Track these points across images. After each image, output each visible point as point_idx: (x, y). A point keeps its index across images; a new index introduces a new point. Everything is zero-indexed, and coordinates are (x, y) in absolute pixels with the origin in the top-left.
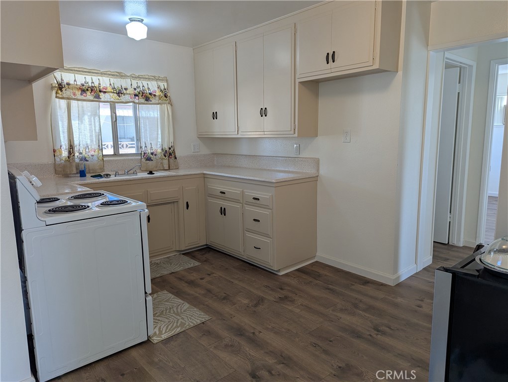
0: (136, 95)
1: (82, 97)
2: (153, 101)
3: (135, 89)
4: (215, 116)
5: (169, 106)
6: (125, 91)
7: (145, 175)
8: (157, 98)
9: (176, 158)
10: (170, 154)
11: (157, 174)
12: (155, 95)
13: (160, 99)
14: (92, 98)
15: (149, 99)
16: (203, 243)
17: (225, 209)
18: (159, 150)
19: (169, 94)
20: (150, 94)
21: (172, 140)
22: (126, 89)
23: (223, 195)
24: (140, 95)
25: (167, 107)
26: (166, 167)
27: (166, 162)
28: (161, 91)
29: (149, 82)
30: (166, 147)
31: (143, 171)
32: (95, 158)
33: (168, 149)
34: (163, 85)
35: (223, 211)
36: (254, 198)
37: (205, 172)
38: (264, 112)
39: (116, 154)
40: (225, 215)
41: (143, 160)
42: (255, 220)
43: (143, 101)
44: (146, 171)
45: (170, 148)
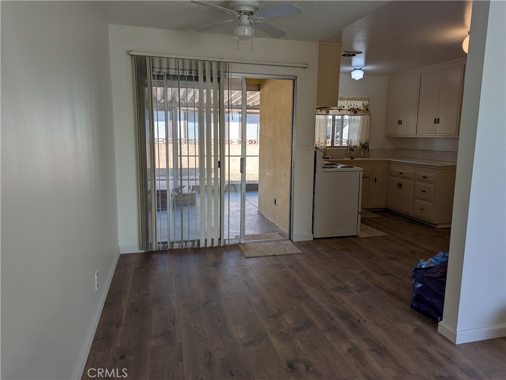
0: (349, 110)
1: (321, 113)
2: (359, 113)
3: (349, 106)
4: (400, 122)
5: (368, 116)
6: (343, 108)
7: (349, 159)
8: (362, 111)
9: (369, 150)
10: (366, 147)
11: (355, 159)
12: (360, 110)
13: (363, 112)
14: (325, 113)
15: (356, 112)
16: (383, 206)
17: (401, 184)
18: (359, 145)
19: (369, 108)
20: (358, 109)
21: (367, 138)
22: (344, 107)
23: (401, 175)
24: (351, 110)
25: (367, 117)
26: (362, 155)
27: (362, 152)
28: (365, 106)
29: (357, 102)
30: (363, 142)
31: (347, 157)
32: (322, 147)
33: (364, 144)
34: (366, 103)
35: (400, 186)
36: (423, 177)
37: (389, 160)
38: (437, 121)
39: (332, 146)
40: (401, 188)
41: (349, 150)
42: (422, 191)
43: (353, 113)
44: (349, 157)
45: (366, 144)
